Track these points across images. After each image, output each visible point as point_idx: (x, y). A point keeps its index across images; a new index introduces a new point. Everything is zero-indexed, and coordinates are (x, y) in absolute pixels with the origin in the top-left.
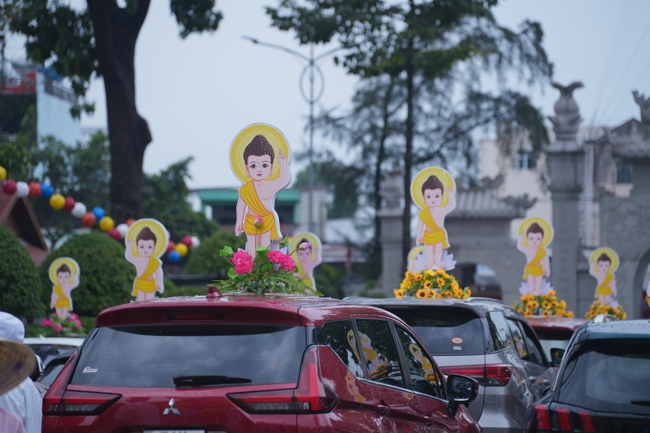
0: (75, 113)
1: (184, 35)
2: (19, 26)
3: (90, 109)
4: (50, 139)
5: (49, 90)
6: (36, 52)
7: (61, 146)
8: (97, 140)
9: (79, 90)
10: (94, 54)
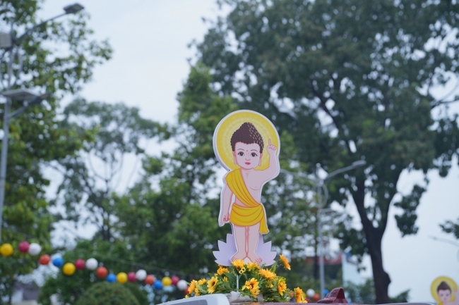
0: (359, 270)
1: (403, 236)
2: (336, 236)
3: (364, 269)
4: (349, 282)
5: (348, 261)
6: (343, 246)
7: (353, 285)
8: (368, 282)
9: (360, 261)
10: (366, 246)
